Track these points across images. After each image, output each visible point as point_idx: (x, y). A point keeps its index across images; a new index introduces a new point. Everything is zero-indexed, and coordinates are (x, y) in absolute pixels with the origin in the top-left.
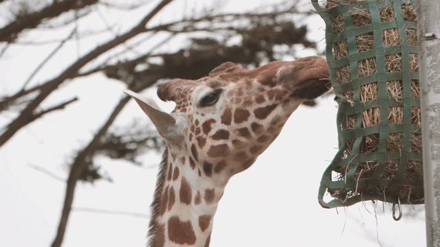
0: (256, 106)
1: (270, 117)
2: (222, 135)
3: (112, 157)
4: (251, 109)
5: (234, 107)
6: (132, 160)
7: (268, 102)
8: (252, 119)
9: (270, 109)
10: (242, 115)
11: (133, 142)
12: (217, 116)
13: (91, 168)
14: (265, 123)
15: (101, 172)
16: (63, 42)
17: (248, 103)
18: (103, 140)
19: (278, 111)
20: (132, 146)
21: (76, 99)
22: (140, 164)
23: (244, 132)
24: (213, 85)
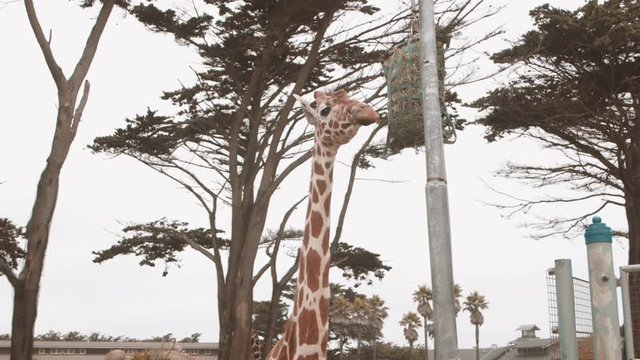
0: (343, 122)
1: (349, 128)
2: (328, 132)
3: (374, 156)
4: (340, 123)
5: (334, 119)
7: (347, 122)
8: (340, 128)
9: (348, 125)
10: (336, 125)
12: (327, 122)
13: (365, 162)
14: (346, 131)
15: (370, 164)
17: (340, 119)
18: (368, 148)
19: (351, 127)
20: (381, 151)
23: (337, 133)
24: (327, 104)
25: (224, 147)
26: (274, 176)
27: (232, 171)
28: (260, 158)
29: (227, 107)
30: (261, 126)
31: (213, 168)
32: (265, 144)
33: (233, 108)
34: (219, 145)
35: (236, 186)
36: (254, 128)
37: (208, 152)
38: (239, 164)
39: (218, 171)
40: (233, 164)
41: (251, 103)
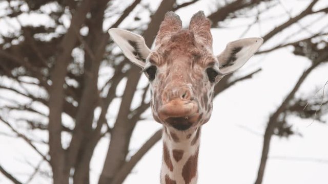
3: (301, 117)
6: (318, 119)
11: (317, 104)
13: (285, 126)
15: (293, 129)
16: (250, 26)
18: (292, 103)
20: (317, 108)
21: (260, 70)
22: (324, 122)
25: (40, 100)
26: (126, 151)
27: (54, 142)
28: (103, 120)
29: (41, 29)
30: (104, 63)
31: (20, 135)
32: (112, 94)
33: (52, 30)
34: (31, 96)
35: (61, 168)
36: (92, 66)
37: (12, 108)
38: (67, 129)
39: (29, 141)
40: (55, 129)
41: (88, 23)
